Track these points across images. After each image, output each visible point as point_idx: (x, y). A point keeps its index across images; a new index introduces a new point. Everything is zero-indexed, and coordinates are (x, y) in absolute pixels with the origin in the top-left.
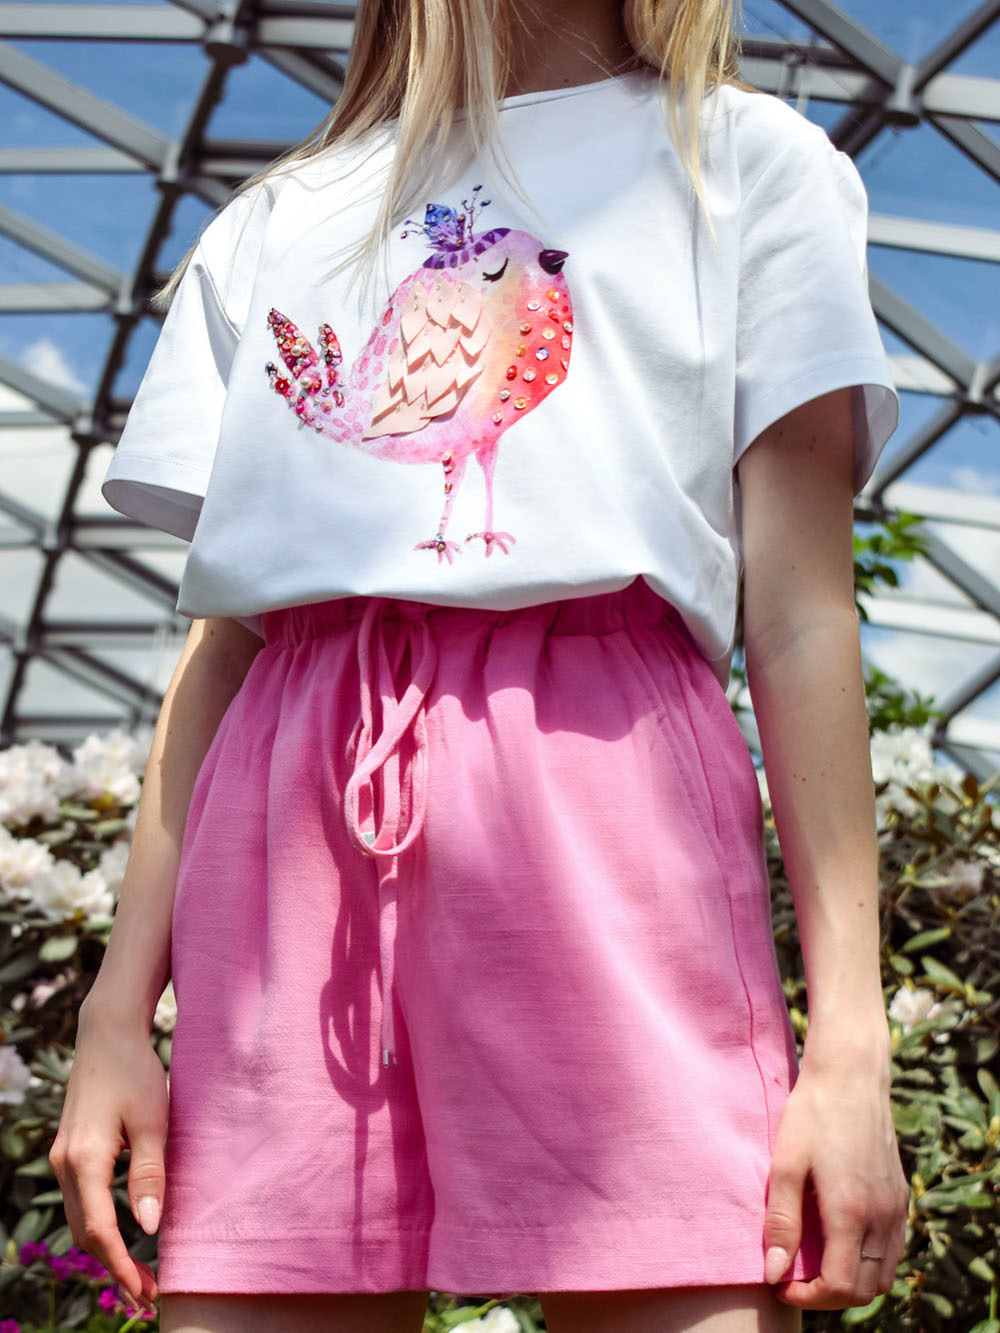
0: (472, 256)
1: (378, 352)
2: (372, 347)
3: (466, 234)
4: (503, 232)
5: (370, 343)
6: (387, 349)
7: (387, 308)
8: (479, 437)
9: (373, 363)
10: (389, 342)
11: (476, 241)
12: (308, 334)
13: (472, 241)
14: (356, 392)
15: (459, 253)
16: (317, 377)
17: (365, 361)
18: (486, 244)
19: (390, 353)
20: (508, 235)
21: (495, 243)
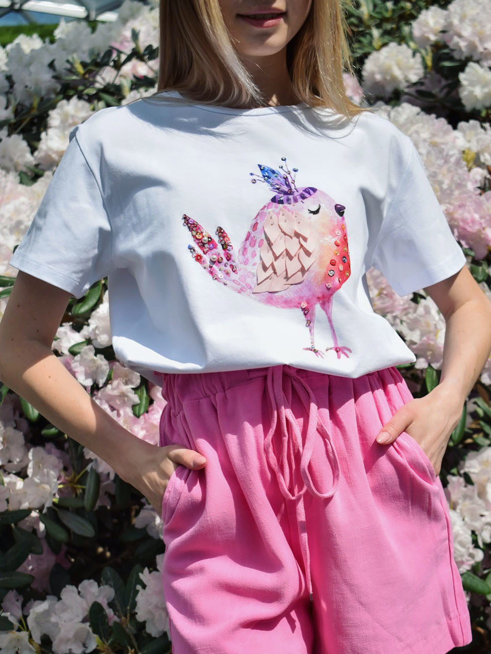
0: (300, 200)
1: (252, 245)
2: (248, 243)
3: (292, 187)
4: (314, 190)
5: (246, 240)
7: (254, 222)
8: (320, 295)
9: (250, 250)
10: (258, 241)
11: (301, 191)
12: (210, 231)
13: (297, 191)
14: (243, 266)
15: (291, 197)
16: (219, 255)
17: (245, 249)
18: (307, 195)
19: (260, 246)
20: (317, 192)
21: (310, 195)
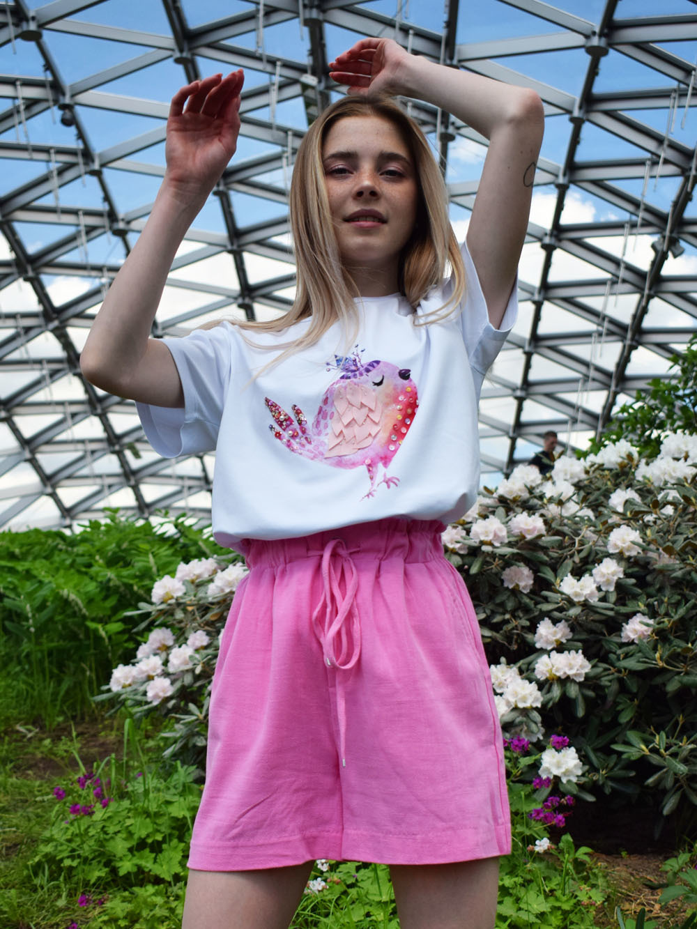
0: (365, 373)
1: (325, 417)
2: (320, 416)
3: (359, 364)
4: (378, 362)
5: (319, 413)
6: (328, 418)
7: (325, 397)
8: (383, 456)
9: (322, 422)
10: (329, 414)
11: (366, 366)
12: (287, 410)
13: (363, 367)
14: (316, 437)
15: (357, 373)
16: (294, 430)
17: (318, 422)
18: (370, 368)
19: (331, 419)
20: (381, 364)
21: (374, 367)
